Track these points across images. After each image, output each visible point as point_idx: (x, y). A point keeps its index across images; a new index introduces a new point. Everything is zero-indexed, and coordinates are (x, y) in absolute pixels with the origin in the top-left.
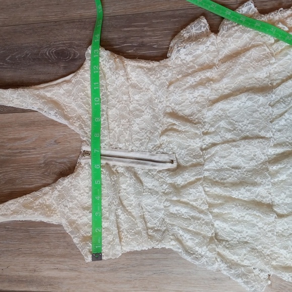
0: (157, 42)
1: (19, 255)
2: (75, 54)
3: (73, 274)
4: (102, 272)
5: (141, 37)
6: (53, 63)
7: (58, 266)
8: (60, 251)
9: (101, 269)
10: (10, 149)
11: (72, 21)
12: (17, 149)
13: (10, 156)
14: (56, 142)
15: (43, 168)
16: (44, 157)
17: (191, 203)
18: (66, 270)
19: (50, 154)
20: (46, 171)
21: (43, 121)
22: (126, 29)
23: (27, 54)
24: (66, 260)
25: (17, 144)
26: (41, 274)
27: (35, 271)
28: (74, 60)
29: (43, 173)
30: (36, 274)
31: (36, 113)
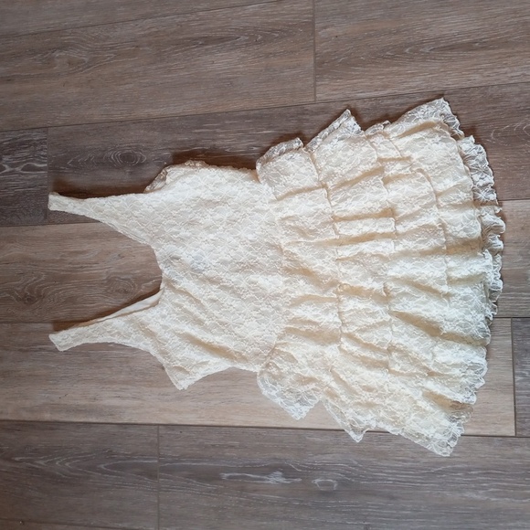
0: (230, 145)
1: (78, 381)
2: (141, 157)
3: (135, 403)
4: (168, 401)
5: (214, 140)
6: (118, 168)
7: (119, 393)
8: (122, 377)
9: (166, 397)
10: (70, 263)
11: (138, 121)
12: (79, 263)
13: (71, 271)
14: (121, 256)
15: (106, 284)
16: (107, 272)
18: (128, 398)
19: (113, 270)
20: (109, 288)
21: (106, 233)
22: (196, 131)
23: (90, 158)
24: (129, 387)
25: (79, 258)
26: (101, 402)
27: (95, 399)
28: (140, 164)
29: (106, 291)
30: (96, 402)
31: (99, 224)
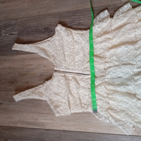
0: (86, 22)
1: (30, 113)
2: (52, 29)
3: (52, 122)
4: (63, 121)
5: (79, 20)
6: (43, 33)
7: (45, 118)
8: (46, 112)
9: (63, 120)
10: (26, 69)
11: (50, 15)
12: (30, 69)
13: (27, 72)
14: (45, 66)
15: (40, 77)
16: (40, 72)
17: (100, 93)
18: (48, 120)
19: (42, 71)
20: (41, 78)
21: (39, 58)
22: (73, 17)
23: (33, 29)
24: (49, 115)
25: (30, 67)
26: (39, 121)
27: (36, 120)
28: (51, 31)
29: (40, 79)
30: (37, 121)
31: (36, 54)
